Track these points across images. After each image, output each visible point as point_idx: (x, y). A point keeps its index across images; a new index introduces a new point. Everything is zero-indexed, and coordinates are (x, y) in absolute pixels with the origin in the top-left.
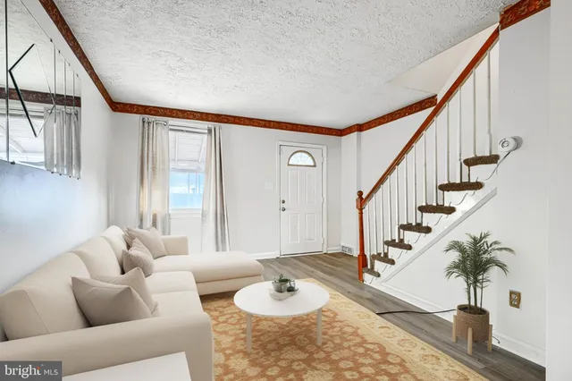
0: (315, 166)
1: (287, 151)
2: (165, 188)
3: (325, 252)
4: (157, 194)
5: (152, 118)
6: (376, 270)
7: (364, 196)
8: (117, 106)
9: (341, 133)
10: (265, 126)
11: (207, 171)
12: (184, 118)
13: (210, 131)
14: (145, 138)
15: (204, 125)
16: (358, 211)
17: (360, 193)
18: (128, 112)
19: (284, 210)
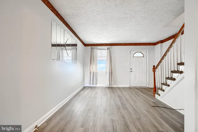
0: (143, 57)
1: (133, 52)
2: (96, 65)
3: (148, 87)
4: (94, 67)
5: (93, 47)
6: (159, 93)
7: (155, 67)
8: (86, 45)
9: (155, 44)
10: (125, 45)
11: (107, 60)
12: (101, 46)
13: (108, 49)
14: (92, 52)
15: (106, 47)
16: (153, 72)
17: (154, 66)
18: (88, 46)
19: (131, 72)
